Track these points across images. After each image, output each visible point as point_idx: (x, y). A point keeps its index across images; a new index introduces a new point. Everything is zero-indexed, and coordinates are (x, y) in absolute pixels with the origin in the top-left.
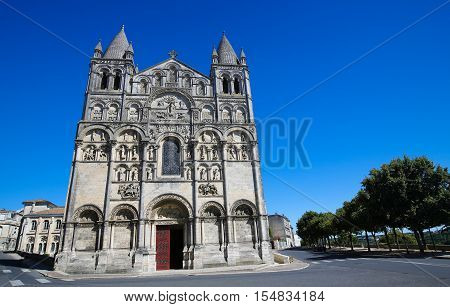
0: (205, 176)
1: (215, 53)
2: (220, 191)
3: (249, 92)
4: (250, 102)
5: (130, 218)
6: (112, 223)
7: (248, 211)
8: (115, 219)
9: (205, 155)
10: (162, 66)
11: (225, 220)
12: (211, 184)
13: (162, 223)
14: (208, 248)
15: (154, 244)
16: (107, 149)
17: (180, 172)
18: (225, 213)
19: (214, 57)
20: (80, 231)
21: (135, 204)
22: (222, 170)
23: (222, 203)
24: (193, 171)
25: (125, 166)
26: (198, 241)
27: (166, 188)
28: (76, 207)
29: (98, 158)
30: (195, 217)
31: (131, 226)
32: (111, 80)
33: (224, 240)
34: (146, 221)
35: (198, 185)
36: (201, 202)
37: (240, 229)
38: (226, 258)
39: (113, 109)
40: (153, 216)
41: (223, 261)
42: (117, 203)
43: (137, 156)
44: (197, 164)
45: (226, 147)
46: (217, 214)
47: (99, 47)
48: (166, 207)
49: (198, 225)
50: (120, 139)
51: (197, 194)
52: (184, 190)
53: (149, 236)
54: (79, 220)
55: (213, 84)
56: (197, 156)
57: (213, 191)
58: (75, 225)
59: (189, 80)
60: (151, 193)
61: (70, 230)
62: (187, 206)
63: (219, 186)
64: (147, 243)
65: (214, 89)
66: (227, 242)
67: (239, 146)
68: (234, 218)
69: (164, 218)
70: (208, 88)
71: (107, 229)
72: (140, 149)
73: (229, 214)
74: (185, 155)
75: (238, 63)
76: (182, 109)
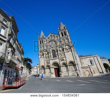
0: (61, 57)
1: (59, 28)
3: (68, 35)
4: (69, 37)
5: (49, 67)
6: (46, 68)
7: (73, 63)
8: (47, 67)
10: (49, 36)
11: (67, 66)
13: (55, 68)
14: (64, 73)
15: (54, 72)
16: (43, 55)
17: (56, 57)
18: (67, 64)
19: (58, 30)
20: (42, 70)
21: (49, 64)
22: (65, 55)
23: (66, 62)
24: (58, 56)
25: (46, 58)
26: (62, 71)
27: (54, 61)
28: (41, 66)
29: (42, 57)
30: (60, 66)
31: (49, 69)
32: (42, 42)
33: (68, 70)
34: (52, 68)
35: (60, 59)
36: (61, 63)
37: (71, 68)
38: (68, 74)
39: (43, 47)
40: (53, 66)
41: (68, 75)
42: (46, 65)
43: (48, 55)
44: (59, 55)
46: (65, 65)
47: (39, 37)
48: (55, 64)
49: (61, 67)
50: (45, 53)
51: (60, 61)
52: (57, 61)
53: (53, 70)
54: (41, 68)
55: (59, 36)
56: (59, 53)
57: (63, 60)
58: (41, 69)
59: (54, 37)
60: (51, 62)
61: (40, 70)
62: (59, 64)
63: (64, 59)
64: (53, 72)
65: (60, 37)
66: (68, 71)
67: (68, 48)
68: (69, 65)
69: (55, 67)
71: (46, 69)
72: (48, 54)
73: (68, 65)
74: (56, 53)
75: (64, 28)
76: (54, 43)
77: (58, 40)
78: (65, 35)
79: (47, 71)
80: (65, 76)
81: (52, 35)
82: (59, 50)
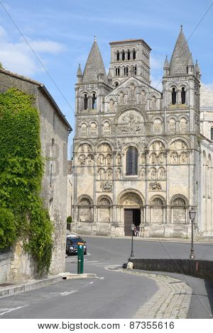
0: (154, 177)
1: (167, 64)
2: (163, 187)
3: (192, 103)
4: (192, 113)
6: (98, 207)
8: (100, 204)
9: (155, 160)
11: (166, 208)
12: (158, 182)
13: (127, 207)
14: (154, 226)
15: (123, 220)
16: (92, 157)
17: (138, 172)
18: (166, 203)
19: (165, 69)
20: (81, 210)
21: (110, 195)
22: (166, 172)
23: (165, 197)
24: (146, 172)
25: (103, 169)
26: (148, 221)
27: (128, 185)
28: (78, 196)
29: (87, 164)
30: (146, 205)
31: (109, 209)
33: (165, 221)
34: (117, 207)
35: (149, 182)
36: (151, 195)
37: (175, 214)
39: (93, 125)
40: (121, 202)
42: (100, 194)
43: (110, 162)
44: (149, 168)
45: (169, 154)
46: (160, 203)
49: (148, 210)
50: (98, 150)
51: (148, 189)
52: (140, 187)
53: (120, 216)
54: (80, 204)
55: (163, 96)
57: (159, 187)
58: (79, 207)
60: (119, 188)
61: (76, 209)
62: (142, 197)
63: (163, 184)
64: (119, 220)
65: (163, 102)
67: (180, 152)
68: (172, 207)
69: (129, 204)
70: (159, 101)
71: (96, 210)
73: (168, 204)
74: (141, 160)
76: (139, 122)
77: (156, 114)
78: (183, 101)
79: (101, 214)
80: (153, 236)
81: (135, 84)
82: (150, 153)
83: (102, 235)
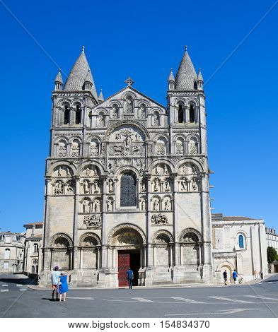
0: (157, 208)
1: (172, 78)
2: (170, 221)
3: (203, 121)
4: (203, 132)
5: (94, 243)
6: (80, 248)
7: (194, 238)
8: (83, 244)
9: (158, 187)
10: (119, 96)
11: (173, 245)
12: (162, 214)
13: (122, 248)
14: (158, 270)
15: (116, 265)
16: (73, 183)
17: (136, 202)
18: (174, 239)
19: (170, 82)
20: (56, 254)
21: (98, 232)
22: (173, 201)
23: (172, 232)
24: (147, 202)
25: (89, 199)
26: (150, 263)
27: (124, 219)
28: (51, 235)
29: (66, 192)
30: (147, 244)
31: (96, 251)
32: (73, 114)
33: (172, 262)
34: (108, 247)
35: (150, 215)
36: (154, 230)
37: (186, 254)
38: (172, 277)
39: (76, 144)
40: (114, 242)
41: (170, 280)
42: (83, 232)
43: (98, 189)
44: (150, 196)
45: (177, 179)
46: (167, 240)
47: (59, 78)
48: (126, 234)
49: (150, 249)
50: (83, 174)
51: (150, 223)
52: (138, 220)
53: (111, 259)
54: (55, 246)
55: (168, 113)
56: (151, 188)
57: (164, 220)
58: (52, 250)
59: (145, 111)
60: (111, 223)
61: (48, 253)
62: (142, 234)
63: (169, 216)
64: (110, 265)
65: (169, 119)
66: (174, 264)
67: (189, 178)
68: (181, 244)
69: (124, 244)
70: (163, 118)
71: (77, 253)
72: (100, 182)
73: (177, 240)
74: (140, 188)
75: (195, 86)
76: (138, 142)
77: (159, 133)
78: (192, 119)
79: (85, 259)
80: (158, 283)
81: (133, 96)
82: (153, 178)
83: (86, 286)
